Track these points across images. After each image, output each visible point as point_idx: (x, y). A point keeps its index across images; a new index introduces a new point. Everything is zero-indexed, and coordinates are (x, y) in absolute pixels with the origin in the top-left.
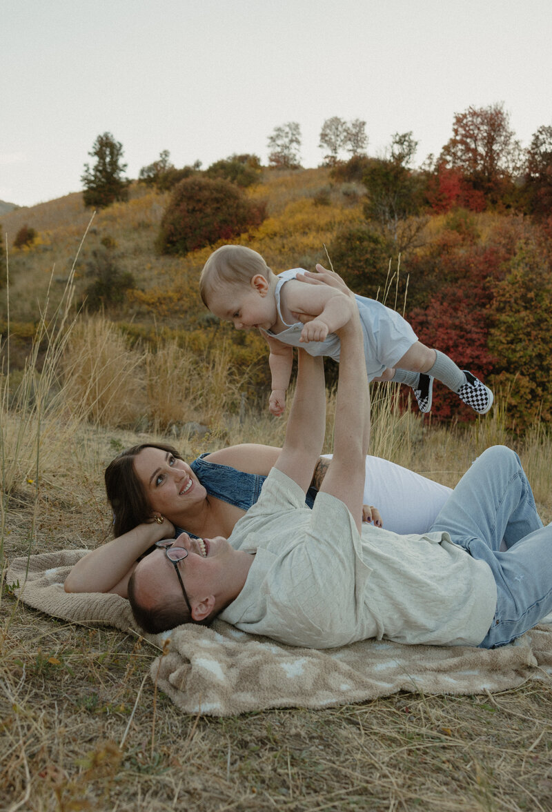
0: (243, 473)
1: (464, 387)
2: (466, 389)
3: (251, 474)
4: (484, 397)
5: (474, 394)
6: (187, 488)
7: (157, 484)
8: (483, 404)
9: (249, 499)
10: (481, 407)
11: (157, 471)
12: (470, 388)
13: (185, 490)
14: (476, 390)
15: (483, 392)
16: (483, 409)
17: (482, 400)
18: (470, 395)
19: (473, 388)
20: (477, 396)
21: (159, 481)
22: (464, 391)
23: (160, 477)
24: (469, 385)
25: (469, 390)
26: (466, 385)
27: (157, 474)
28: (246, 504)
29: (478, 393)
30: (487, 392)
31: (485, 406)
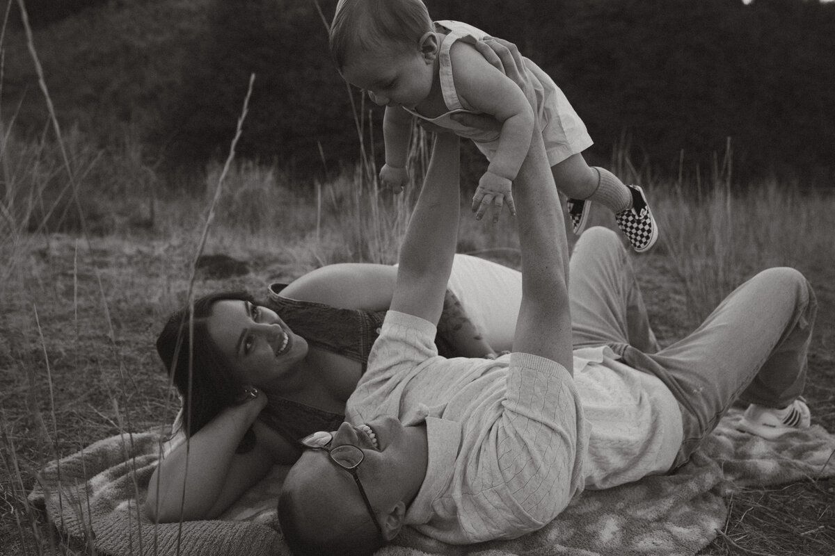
0: (344, 310)
1: (626, 213)
2: (628, 215)
3: (354, 310)
4: (645, 234)
5: (635, 225)
6: (284, 346)
7: (247, 351)
8: (641, 242)
9: (356, 343)
10: (638, 244)
11: (242, 335)
12: (634, 216)
13: (282, 349)
14: (639, 222)
15: (647, 227)
16: (639, 247)
17: (642, 236)
18: (629, 224)
19: (637, 217)
20: (637, 229)
21: (248, 345)
22: (624, 217)
23: (249, 340)
24: (634, 212)
25: (631, 218)
26: (630, 211)
27: (244, 339)
28: (355, 350)
29: (641, 226)
30: (652, 229)
31: (642, 245)
